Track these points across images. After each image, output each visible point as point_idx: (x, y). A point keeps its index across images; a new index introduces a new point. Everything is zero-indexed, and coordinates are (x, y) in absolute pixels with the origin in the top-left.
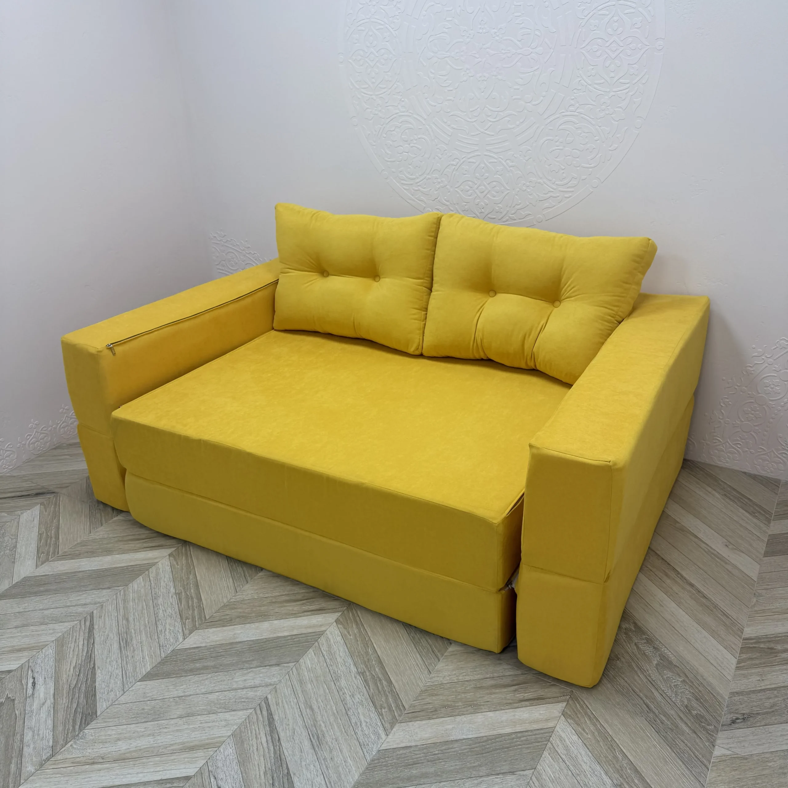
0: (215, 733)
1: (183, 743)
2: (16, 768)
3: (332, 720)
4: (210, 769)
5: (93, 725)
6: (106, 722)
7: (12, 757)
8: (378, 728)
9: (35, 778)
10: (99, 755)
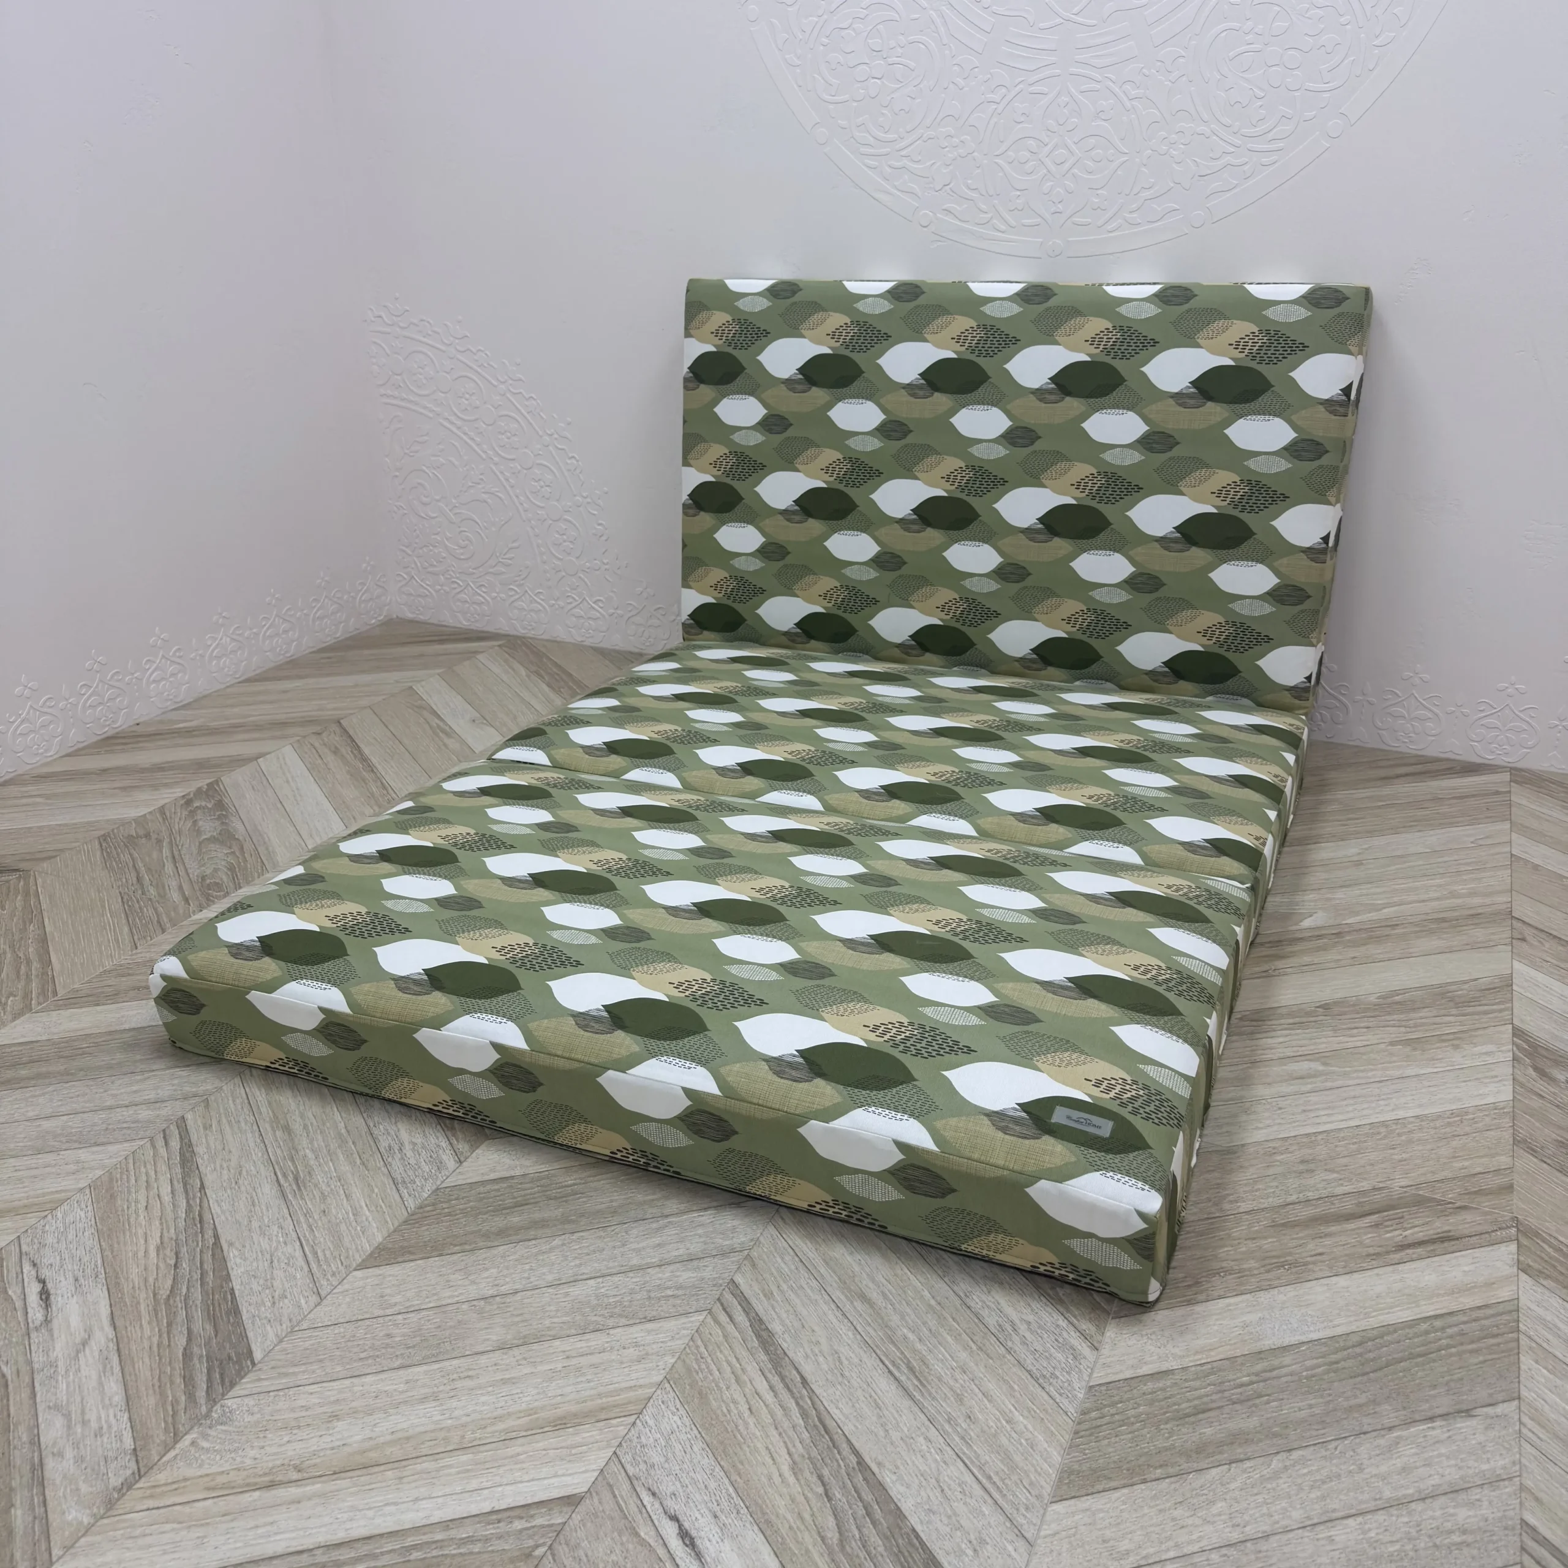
0: (615, 1380)
1: (530, 1412)
2: (31, 1519)
3: (933, 1323)
4: (631, 1474)
5: (247, 1384)
6: (286, 1375)
7: (12, 1489)
8: (1065, 1334)
9: (98, 1538)
10: (286, 1462)
